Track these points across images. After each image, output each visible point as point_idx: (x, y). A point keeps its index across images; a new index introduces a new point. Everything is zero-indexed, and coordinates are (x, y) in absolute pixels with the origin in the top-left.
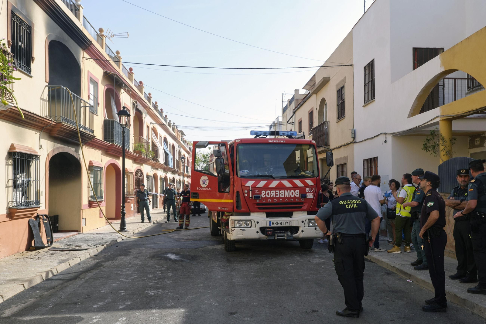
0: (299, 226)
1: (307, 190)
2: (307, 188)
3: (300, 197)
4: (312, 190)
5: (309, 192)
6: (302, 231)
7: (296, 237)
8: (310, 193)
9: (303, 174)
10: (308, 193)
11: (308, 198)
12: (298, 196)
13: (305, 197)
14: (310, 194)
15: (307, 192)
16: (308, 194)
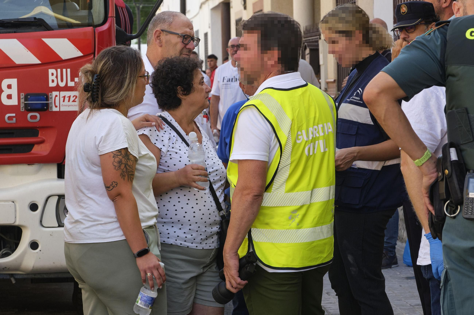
0: (17, 223)
1: (51, 78)
2: (51, 71)
3: (22, 105)
4: (72, 80)
5: (62, 85)
6: (34, 245)
7: (9, 269)
8: (67, 88)
9: (41, 13)
10: (58, 88)
11: (55, 109)
12: (14, 102)
13: (44, 108)
14: (63, 94)
15: (51, 85)
16: (55, 93)
